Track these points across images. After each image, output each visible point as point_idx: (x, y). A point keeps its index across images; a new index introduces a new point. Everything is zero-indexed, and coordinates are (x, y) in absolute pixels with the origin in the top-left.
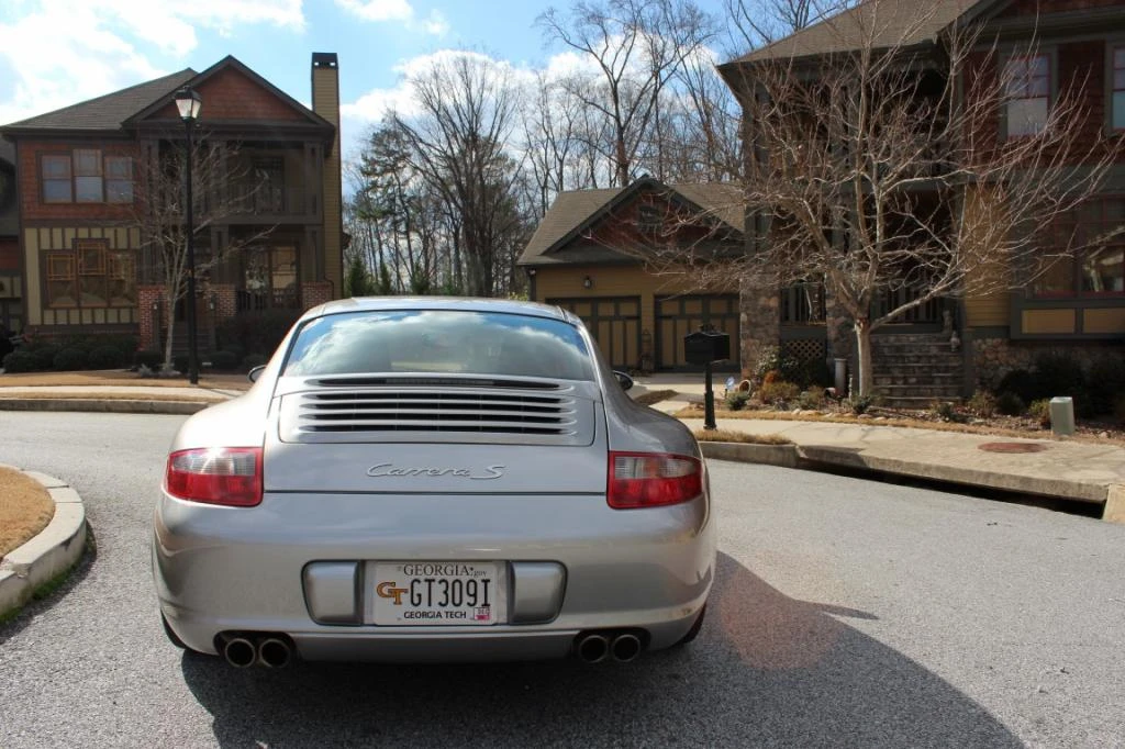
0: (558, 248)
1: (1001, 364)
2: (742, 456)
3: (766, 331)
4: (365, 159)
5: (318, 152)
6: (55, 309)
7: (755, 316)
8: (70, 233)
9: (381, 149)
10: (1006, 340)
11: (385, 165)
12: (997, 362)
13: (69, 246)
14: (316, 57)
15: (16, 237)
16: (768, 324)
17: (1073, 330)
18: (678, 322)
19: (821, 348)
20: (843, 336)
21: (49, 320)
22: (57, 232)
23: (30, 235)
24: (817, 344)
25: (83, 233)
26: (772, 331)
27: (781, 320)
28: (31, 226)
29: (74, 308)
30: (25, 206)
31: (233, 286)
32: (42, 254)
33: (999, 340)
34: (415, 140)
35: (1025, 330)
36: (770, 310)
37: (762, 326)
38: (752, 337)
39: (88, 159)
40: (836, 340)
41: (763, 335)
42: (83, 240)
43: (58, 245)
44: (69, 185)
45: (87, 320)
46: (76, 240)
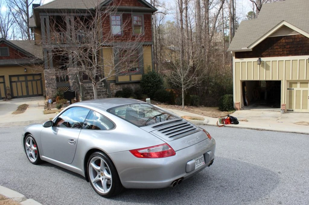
1: (114, 89)
3: (53, 85)
7: (50, 81)
10: (115, 84)
12: (113, 89)
16: (53, 83)
17: (129, 80)
18: (18, 83)
19: (68, 88)
20: (74, 85)
24: (67, 88)
26: (55, 85)
27: (57, 82)
33: (113, 83)
35: (119, 81)
36: (54, 79)
37: (51, 84)
38: (49, 87)
40: (72, 86)
41: (52, 86)
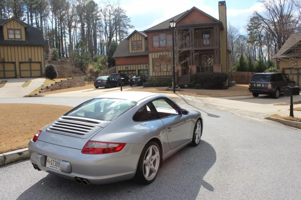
0: (287, 52)
2: (298, 126)
4: (248, 26)
5: (217, 29)
6: (155, 72)
8: (159, 54)
9: (253, 22)
11: (254, 27)
13: (158, 57)
14: (220, 2)
15: (147, 55)
21: (154, 75)
22: (156, 54)
23: (150, 55)
25: (161, 54)
28: (150, 53)
29: (159, 72)
30: (149, 48)
31: (196, 66)
32: (153, 59)
34: (263, 19)
39: (162, 36)
42: (162, 55)
43: (156, 57)
44: (158, 43)
45: (162, 75)
46: (160, 56)
